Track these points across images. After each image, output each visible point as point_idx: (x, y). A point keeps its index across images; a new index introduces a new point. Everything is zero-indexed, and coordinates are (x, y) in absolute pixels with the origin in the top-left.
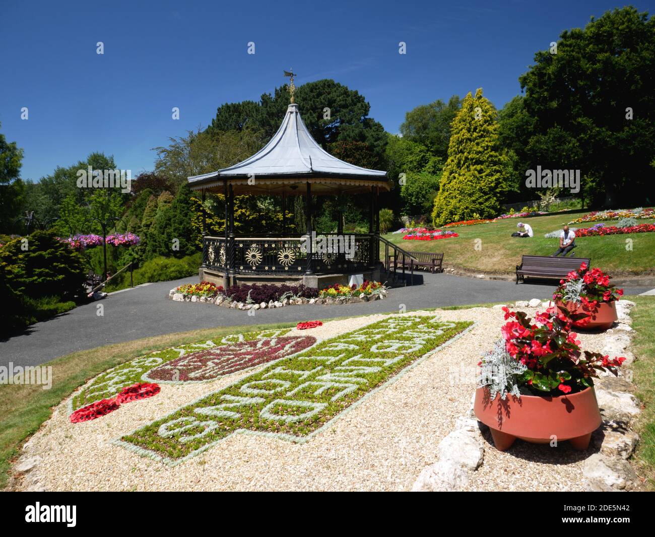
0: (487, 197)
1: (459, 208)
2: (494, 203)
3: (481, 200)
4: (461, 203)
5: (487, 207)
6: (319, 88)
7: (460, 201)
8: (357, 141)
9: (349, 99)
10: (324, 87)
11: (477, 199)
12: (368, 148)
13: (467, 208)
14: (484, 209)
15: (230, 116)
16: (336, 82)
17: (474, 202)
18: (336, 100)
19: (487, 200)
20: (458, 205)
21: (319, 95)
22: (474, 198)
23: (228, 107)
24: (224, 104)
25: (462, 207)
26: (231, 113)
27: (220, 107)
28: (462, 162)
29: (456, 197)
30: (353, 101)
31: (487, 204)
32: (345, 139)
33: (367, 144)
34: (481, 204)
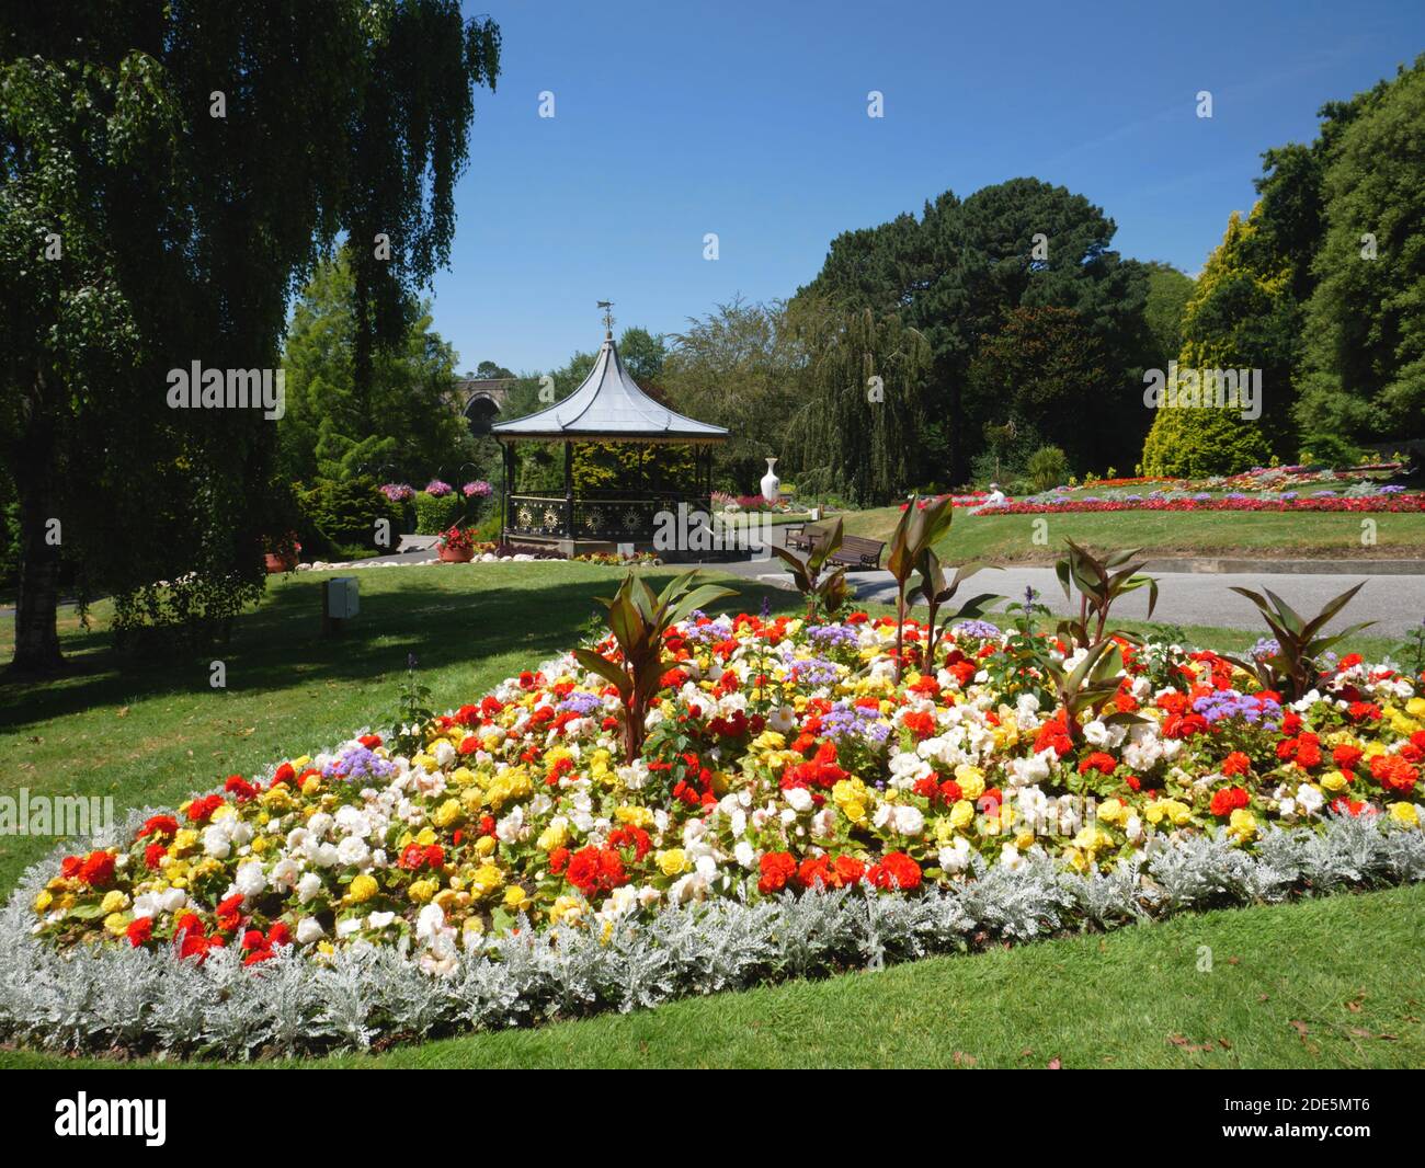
0: (1240, 429)
1: (1179, 450)
2: (1256, 443)
3: (1225, 436)
4: (1184, 441)
5: (1240, 450)
6: (1000, 199)
7: (1182, 436)
8: (1058, 305)
9: (1062, 216)
10: (1010, 197)
11: (1219, 434)
12: (1078, 320)
13: (1194, 451)
14: (1233, 453)
15: (849, 256)
16: (1042, 181)
17: (1211, 439)
18: (1031, 221)
19: (1240, 436)
20: (1177, 445)
21: (999, 212)
22: (1209, 432)
23: (848, 238)
24: (843, 233)
25: (1184, 449)
26: (850, 251)
27: (836, 237)
28: (1200, 357)
29: (1177, 429)
30: (1068, 219)
31: (1239, 444)
32: (1032, 303)
33: (1078, 310)
34: (1225, 443)
